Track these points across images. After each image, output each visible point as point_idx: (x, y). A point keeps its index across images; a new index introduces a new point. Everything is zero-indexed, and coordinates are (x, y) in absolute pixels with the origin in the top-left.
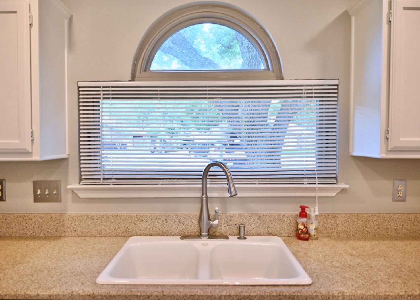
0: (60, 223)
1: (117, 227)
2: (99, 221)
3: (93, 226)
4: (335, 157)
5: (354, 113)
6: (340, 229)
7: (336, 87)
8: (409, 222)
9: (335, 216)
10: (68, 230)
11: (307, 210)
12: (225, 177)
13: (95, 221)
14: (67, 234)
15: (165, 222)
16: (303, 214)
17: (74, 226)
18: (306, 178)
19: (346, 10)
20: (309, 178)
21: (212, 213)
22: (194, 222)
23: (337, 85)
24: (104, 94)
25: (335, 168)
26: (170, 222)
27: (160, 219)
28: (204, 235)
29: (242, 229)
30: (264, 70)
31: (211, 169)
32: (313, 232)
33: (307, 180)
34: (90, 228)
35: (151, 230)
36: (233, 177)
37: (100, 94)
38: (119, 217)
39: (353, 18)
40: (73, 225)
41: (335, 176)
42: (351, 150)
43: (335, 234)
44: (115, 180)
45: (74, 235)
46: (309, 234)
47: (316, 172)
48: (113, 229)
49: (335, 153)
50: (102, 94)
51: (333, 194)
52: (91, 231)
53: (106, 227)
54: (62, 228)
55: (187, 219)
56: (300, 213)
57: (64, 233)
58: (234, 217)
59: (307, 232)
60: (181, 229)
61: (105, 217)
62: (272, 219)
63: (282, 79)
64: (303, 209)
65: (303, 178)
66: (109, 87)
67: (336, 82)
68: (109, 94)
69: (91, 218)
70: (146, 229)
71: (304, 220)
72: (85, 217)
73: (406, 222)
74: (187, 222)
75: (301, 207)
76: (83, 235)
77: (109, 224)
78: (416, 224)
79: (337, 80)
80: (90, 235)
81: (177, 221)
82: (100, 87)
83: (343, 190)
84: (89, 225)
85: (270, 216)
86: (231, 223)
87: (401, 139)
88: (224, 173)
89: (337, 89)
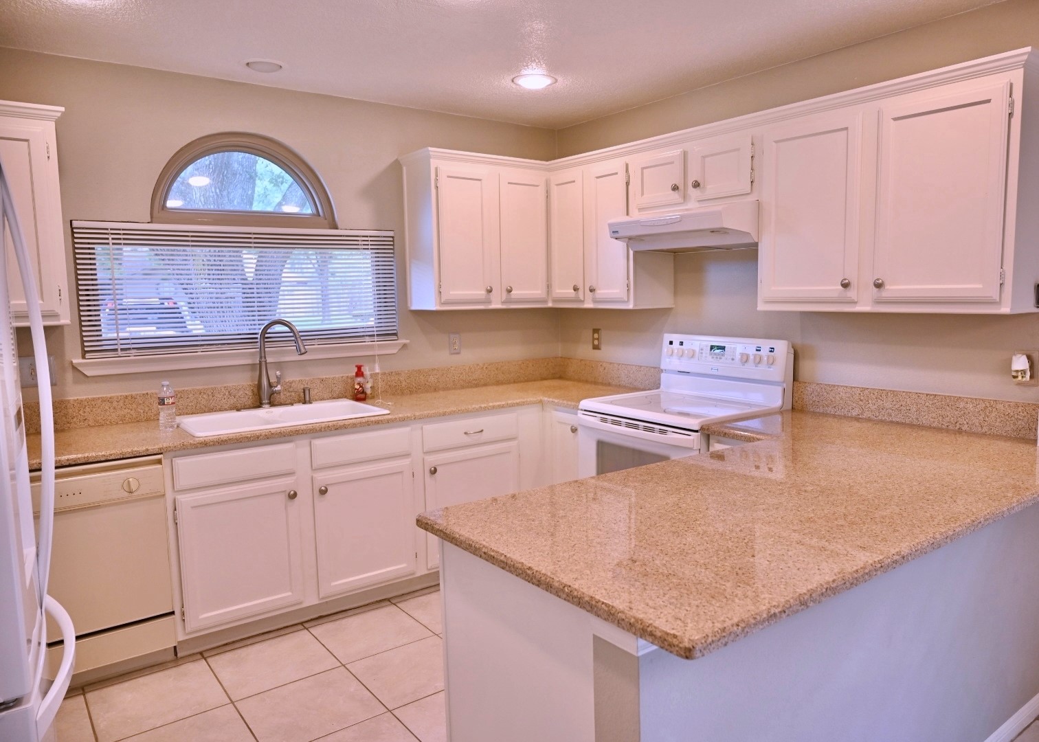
0: (60, 412)
1: (147, 409)
2: (121, 403)
3: (112, 410)
4: (394, 312)
5: (410, 266)
6: (403, 386)
7: (391, 239)
8: (464, 373)
9: (398, 374)
10: (75, 420)
11: (362, 369)
12: (293, 338)
13: (115, 404)
14: (73, 425)
15: (211, 397)
16: (359, 373)
17: (82, 414)
18: (367, 336)
19: (397, 160)
20: (370, 336)
21: (273, 380)
22: (247, 393)
23: (393, 237)
24: (113, 239)
25: (394, 320)
26: (218, 396)
27: (205, 393)
28: (265, 404)
29: (307, 392)
30: (313, 215)
31: (269, 331)
32: (369, 391)
33: (367, 338)
34: (108, 413)
35: (194, 408)
36: (302, 338)
37: (108, 239)
38: (149, 396)
39: (404, 168)
40: (81, 412)
41: (395, 332)
42: (409, 305)
43: (399, 391)
44: (135, 351)
45: (84, 426)
46: (366, 394)
47: (375, 329)
48: (142, 411)
49: (394, 308)
50: (110, 239)
51: (395, 351)
52: (110, 418)
53: (131, 410)
54: (64, 418)
55: (238, 391)
56: (356, 373)
57: (68, 425)
58: (293, 384)
59: (363, 392)
60: (232, 402)
61: (129, 398)
62: (335, 382)
63: (337, 228)
64: (359, 368)
65: (363, 336)
66: (119, 230)
67: (391, 234)
68: (120, 239)
69: (110, 400)
70: (187, 408)
71: (359, 379)
72: (100, 400)
73: (462, 373)
74: (240, 394)
75: (356, 366)
76: (97, 424)
77: (134, 406)
78: (470, 374)
79: (392, 232)
80: (108, 423)
81: (227, 393)
82: (107, 229)
83: (405, 346)
84: (106, 411)
85: (333, 379)
86: (291, 389)
87: (451, 293)
88: (292, 334)
89: (393, 241)
